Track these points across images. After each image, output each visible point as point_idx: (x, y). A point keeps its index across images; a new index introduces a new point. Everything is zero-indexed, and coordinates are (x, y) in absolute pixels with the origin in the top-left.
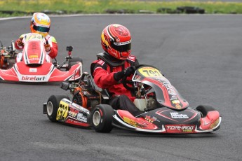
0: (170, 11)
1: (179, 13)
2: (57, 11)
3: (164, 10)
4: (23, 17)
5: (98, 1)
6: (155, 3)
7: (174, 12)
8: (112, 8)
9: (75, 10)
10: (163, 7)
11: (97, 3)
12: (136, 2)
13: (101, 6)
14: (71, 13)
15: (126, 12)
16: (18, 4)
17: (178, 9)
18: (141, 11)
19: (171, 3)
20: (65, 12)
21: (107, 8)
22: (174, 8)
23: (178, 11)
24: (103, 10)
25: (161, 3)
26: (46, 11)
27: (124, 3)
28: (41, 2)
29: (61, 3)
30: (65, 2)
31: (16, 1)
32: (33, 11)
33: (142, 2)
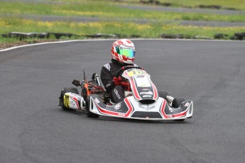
1: (236, 39)
2: (111, 35)
5: (151, 25)
6: (211, 28)
8: (167, 33)
9: (128, 34)
10: (219, 33)
11: (149, 27)
12: (190, 27)
13: (154, 30)
16: (68, 26)
17: (236, 35)
18: (197, 36)
19: (226, 29)
21: (162, 33)
22: (232, 34)
23: (236, 37)
24: (158, 34)
25: (216, 28)
26: (98, 34)
27: (178, 27)
28: (91, 24)
29: (112, 26)
30: (116, 25)
31: (64, 23)
32: (84, 34)
33: (196, 27)
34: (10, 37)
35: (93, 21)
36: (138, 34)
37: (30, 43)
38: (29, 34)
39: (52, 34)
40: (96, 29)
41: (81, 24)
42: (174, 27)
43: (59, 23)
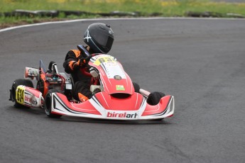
2: (129, 13)
4: (93, 20)
8: (193, 10)
9: (151, 12)
11: (175, 3)
12: (222, 3)
13: (180, 7)
16: (82, 3)
18: (228, 14)
20: (139, 14)
21: (188, 10)
24: (184, 12)
26: (116, 12)
27: (207, 4)
30: (137, 1)
32: (100, 12)
33: (229, 4)
34: (14, 15)
36: (162, 11)
37: (30, 23)
38: (35, 12)
39: (62, 12)
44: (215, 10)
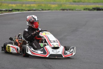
0: (89, 10)
1: (93, 10)
2: (39, 9)
3: (86, 9)
4: (24, 12)
6: (83, 6)
7: (91, 10)
8: (63, 8)
9: (47, 9)
10: (86, 7)
11: (57, 6)
12: (74, 5)
13: (59, 7)
14: (45, 10)
15: (70, 10)
16: (22, 6)
17: (93, 8)
18: (76, 9)
19: (90, 6)
20: (43, 10)
22: (91, 8)
23: (93, 9)
24: (60, 9)
25: (85, 6)
26: (34, 9)
27: (69, 6)
28: (32, 5)
29: (41, 6)
30: (43, 5)
31: (21, 5)
32: (28, 9)
33: (77, 5)
35: (33, 4)
36: (51, 9)
38: (4, 10)
39: (14, 9)
40: (34, 7)
41: (28, 5)
42: (67, 6)
43: (18, 5)
44: (72, 8)
